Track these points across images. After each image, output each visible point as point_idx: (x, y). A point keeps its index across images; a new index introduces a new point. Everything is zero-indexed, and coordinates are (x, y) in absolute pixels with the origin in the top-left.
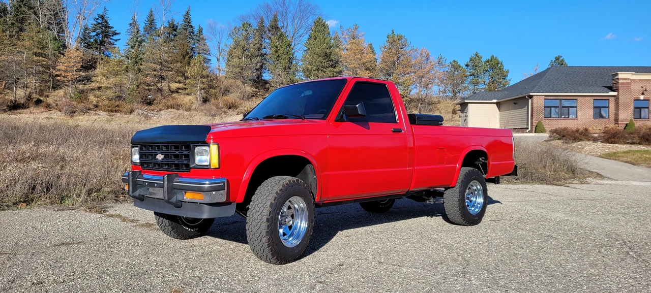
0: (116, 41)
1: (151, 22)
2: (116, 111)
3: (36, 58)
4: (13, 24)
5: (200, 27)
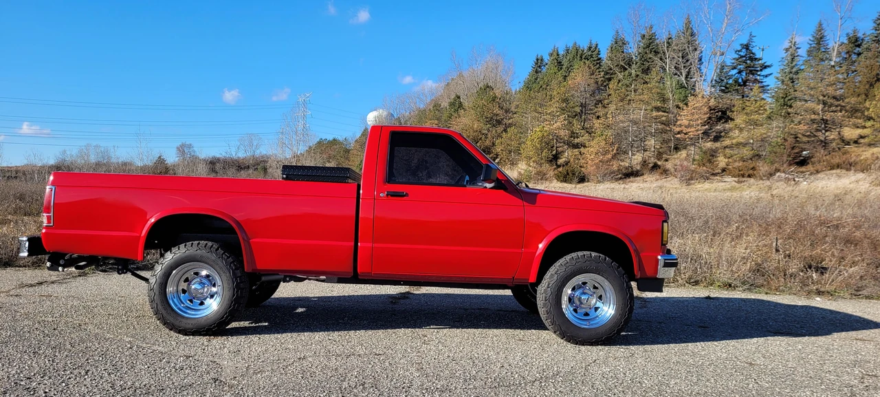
0: (766, 76)
1: (820, 40)
2: (749, 176)
3: (655, 114)
4: (637, 76)
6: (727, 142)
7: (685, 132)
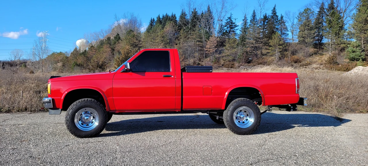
0: (237, 30)
2: (232, 67)
3: (198, 43)
4: (191, 28)
5: (281, 15)
6: (224, 54)
7: (208, 50)
